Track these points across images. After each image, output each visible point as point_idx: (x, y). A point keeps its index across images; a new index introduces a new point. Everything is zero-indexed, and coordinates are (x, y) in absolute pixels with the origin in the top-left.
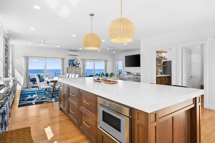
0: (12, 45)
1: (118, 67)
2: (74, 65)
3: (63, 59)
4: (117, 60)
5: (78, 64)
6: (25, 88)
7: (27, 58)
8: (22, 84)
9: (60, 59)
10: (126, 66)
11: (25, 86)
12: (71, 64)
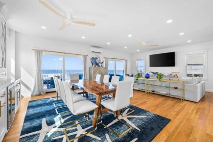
0: (16, 32)
1: (137, 67)
2: (97, 64)
3: (85, 57)
4: (137, 60)
5: (102, 63)
6: (36, 96)
7: (39, 53)
8: (32, 88)
9: (81, 57)
10: (150, 66)
11: (36, 92)
12: (94, 63)
